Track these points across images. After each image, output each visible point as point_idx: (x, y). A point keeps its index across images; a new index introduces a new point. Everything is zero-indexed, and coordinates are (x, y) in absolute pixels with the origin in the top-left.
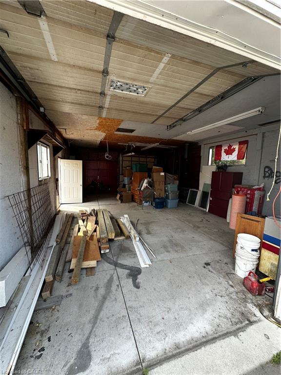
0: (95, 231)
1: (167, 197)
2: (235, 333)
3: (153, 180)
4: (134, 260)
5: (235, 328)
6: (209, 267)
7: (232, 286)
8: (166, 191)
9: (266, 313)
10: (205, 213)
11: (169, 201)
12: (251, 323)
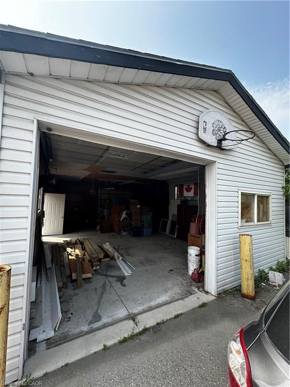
0: (84, 255)
1: (143, 226)
2: (182, 299)
3: (130, 212)
4: (119, 272)
5: (182, 297)
6: (172, 272)
7: (185, 280)
8: (142, 221)
9: (201, 289)
10: (173, 238)
11: (144, 229)
12: (191, 294)
